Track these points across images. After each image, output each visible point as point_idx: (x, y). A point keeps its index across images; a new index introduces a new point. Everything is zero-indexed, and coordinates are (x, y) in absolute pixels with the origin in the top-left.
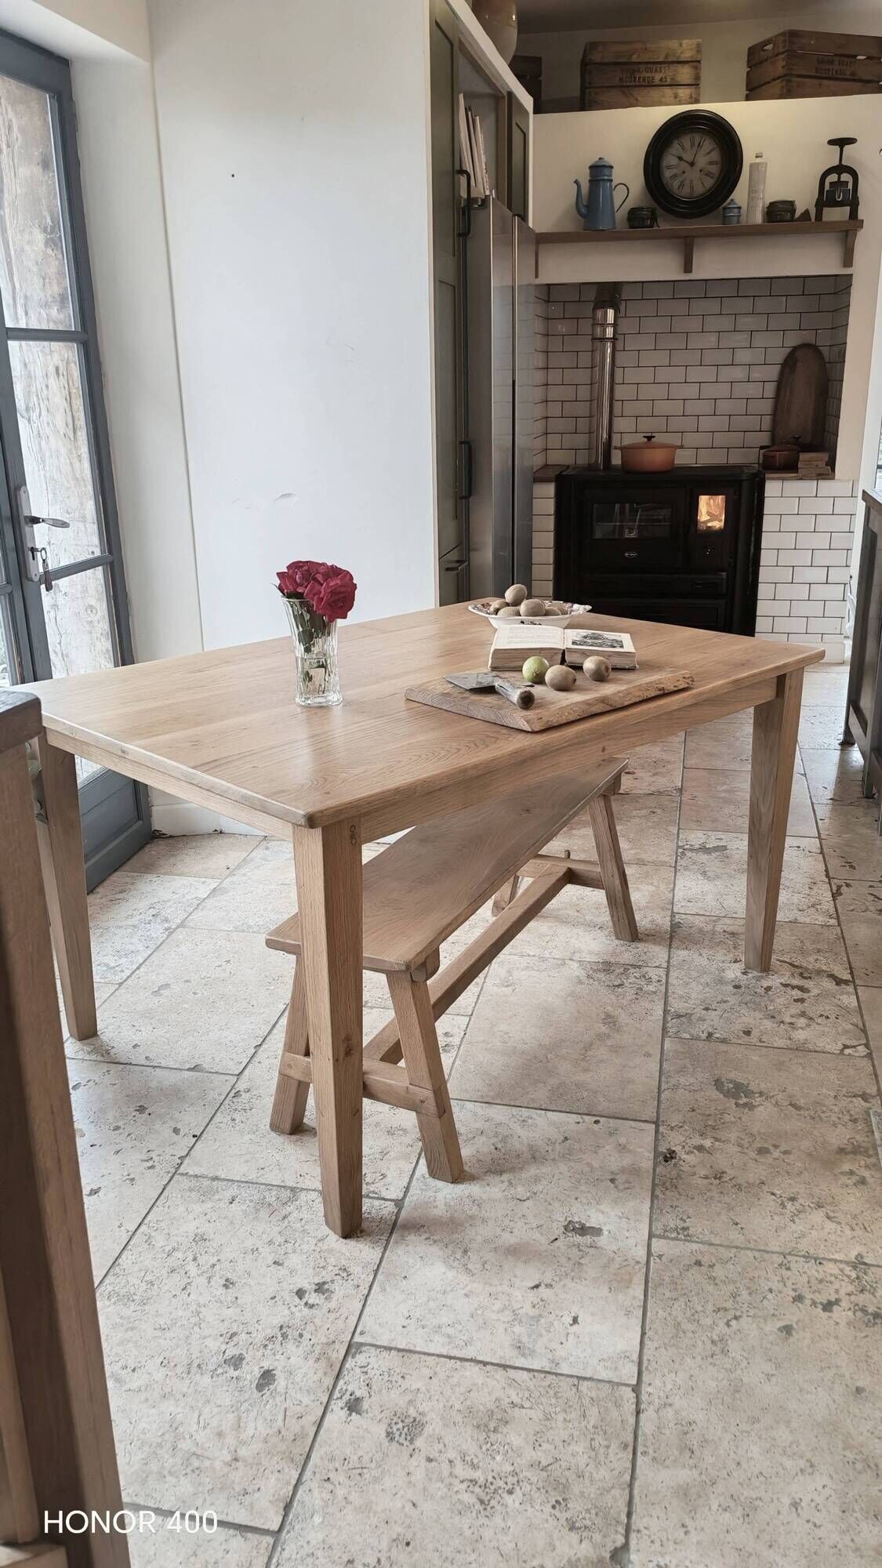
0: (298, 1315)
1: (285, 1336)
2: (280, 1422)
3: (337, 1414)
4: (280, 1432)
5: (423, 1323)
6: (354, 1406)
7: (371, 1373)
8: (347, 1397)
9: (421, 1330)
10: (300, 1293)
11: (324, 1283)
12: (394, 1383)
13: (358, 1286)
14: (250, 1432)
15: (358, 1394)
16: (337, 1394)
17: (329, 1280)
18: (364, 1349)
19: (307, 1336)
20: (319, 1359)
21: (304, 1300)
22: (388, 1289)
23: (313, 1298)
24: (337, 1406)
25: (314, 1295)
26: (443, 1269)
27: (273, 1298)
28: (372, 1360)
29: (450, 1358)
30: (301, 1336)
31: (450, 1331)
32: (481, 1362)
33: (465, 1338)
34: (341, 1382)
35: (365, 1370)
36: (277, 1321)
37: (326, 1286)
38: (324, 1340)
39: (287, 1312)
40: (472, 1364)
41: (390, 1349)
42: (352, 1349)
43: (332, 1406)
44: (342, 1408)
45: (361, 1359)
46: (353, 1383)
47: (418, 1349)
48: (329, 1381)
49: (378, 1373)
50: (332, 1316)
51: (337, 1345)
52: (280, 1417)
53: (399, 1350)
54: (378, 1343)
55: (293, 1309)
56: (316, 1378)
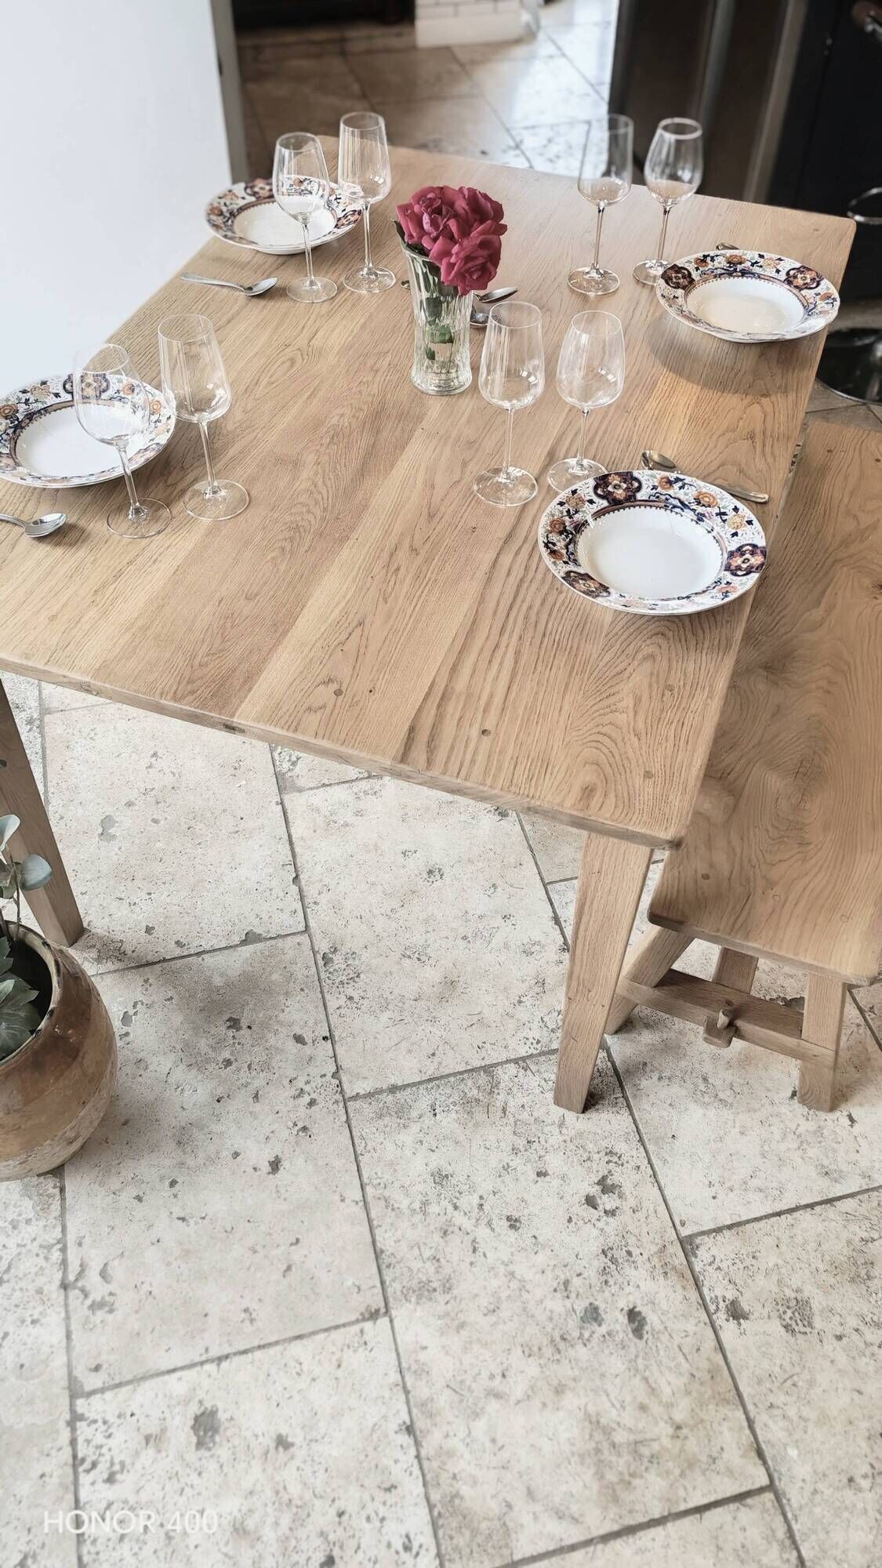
0: (608, 1229)
1: (613, 1260)
2: (685, 1366)
3: (729, 1331)
4: (693, 1375)
5: (728, 1185)
6: (736, 1313)
7: (724, 1265)
8: (722, 1305)
9: (731, 1195)
10: (590, 1201)
11: (604, 1178)
12: (751, 1267)
13: (639, 1167)
14: (667, 1390)
15: (730, 1296)
16: (712, 1308)
17: (606, 1173)
18: (698, 1241)
19: (636, 1252)
20: (666, 1273)
21: (601, 1208)
22: (669, 1159)
23: (607, 1202)
24: (721, 1318)
25: (605, 1197)
26: (701, 1111)
27: (570, 1220)
28: (714, 1251)
29: (779, 1214)
30: (629, 1253)
31: (755, 1182)
32: (807, 1206)
33: (775, 1185)
34: (705, 1291)
35: (715, 1266)
36: (595, 1247)
37: (609, 1182)
38: (654, 1249)
39: (595, 1232)
40: (801, 1212)
41: (718, 1230)
42: (688, 1245)
43: (718, 1323)
44: (727, 1320)
45: (702, 1253)
46: (717, 1288)
47: (744, 1218)
48: (693, 1295)
49: (729, 1263)
50: (641, 1215)
51: (671, 1250)
52: (681, 1359)
53: (730, 1227)
54: (705, 1228)
55: (599, 1225)
56: (680, 1298)
